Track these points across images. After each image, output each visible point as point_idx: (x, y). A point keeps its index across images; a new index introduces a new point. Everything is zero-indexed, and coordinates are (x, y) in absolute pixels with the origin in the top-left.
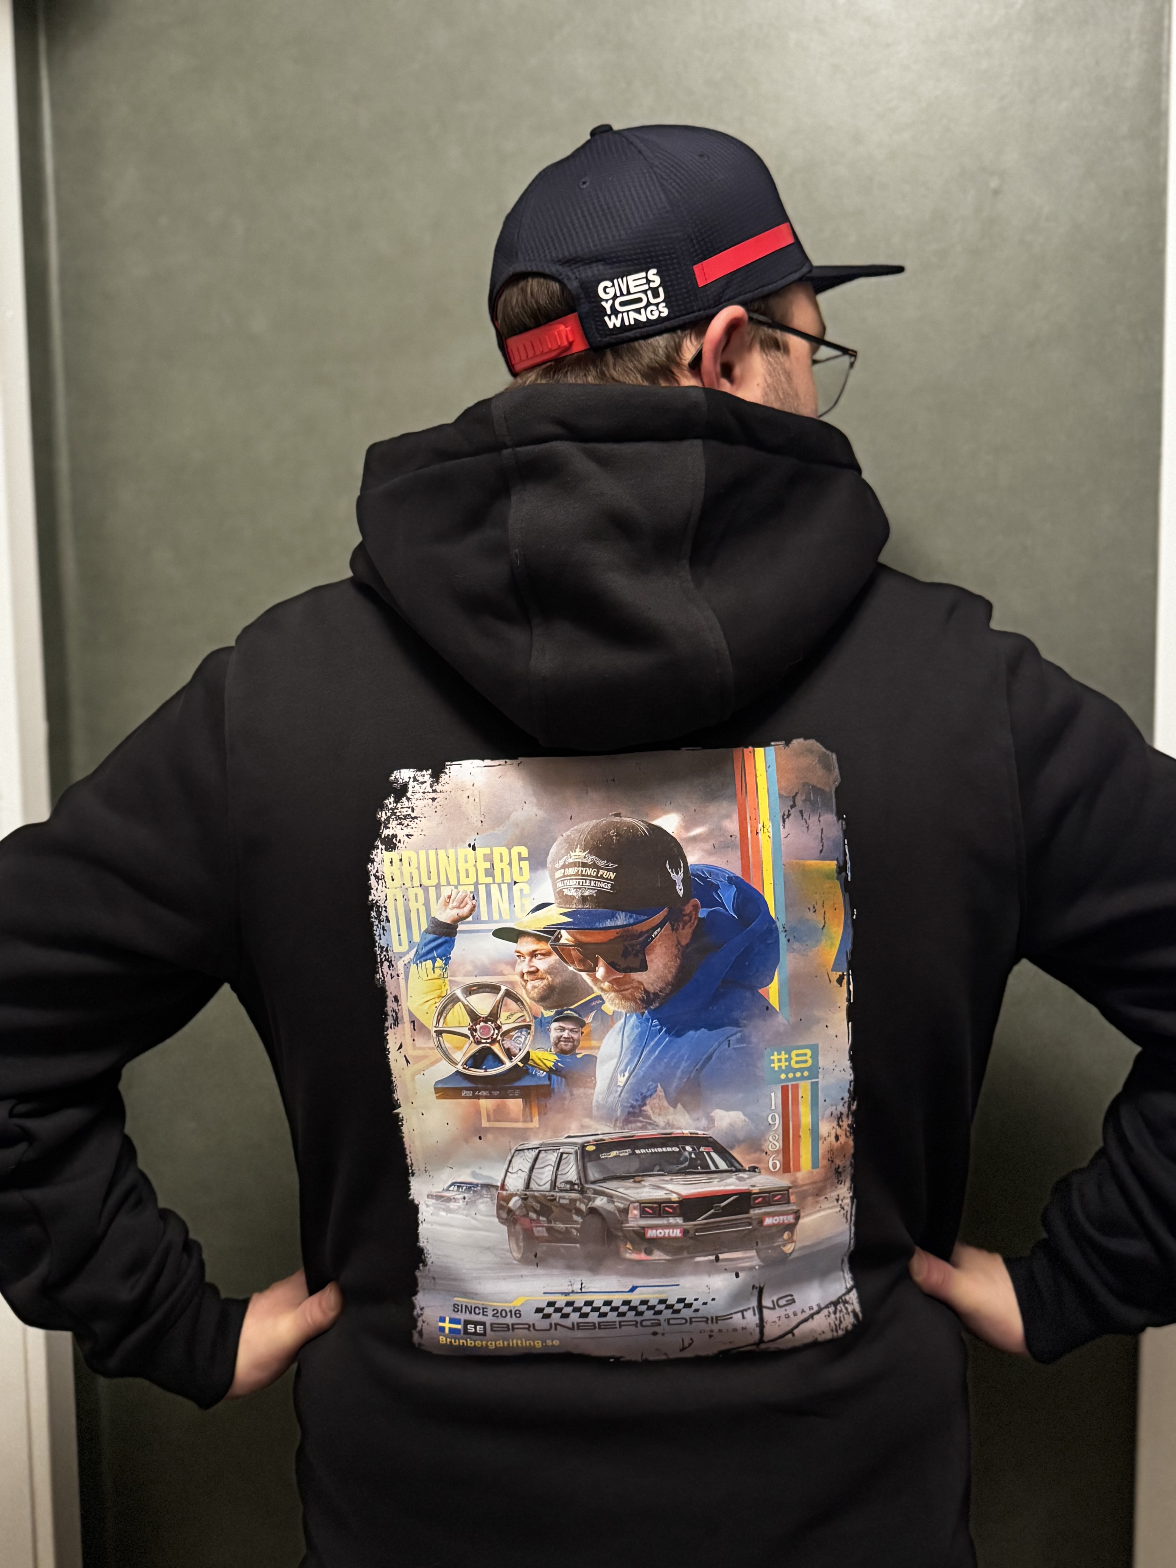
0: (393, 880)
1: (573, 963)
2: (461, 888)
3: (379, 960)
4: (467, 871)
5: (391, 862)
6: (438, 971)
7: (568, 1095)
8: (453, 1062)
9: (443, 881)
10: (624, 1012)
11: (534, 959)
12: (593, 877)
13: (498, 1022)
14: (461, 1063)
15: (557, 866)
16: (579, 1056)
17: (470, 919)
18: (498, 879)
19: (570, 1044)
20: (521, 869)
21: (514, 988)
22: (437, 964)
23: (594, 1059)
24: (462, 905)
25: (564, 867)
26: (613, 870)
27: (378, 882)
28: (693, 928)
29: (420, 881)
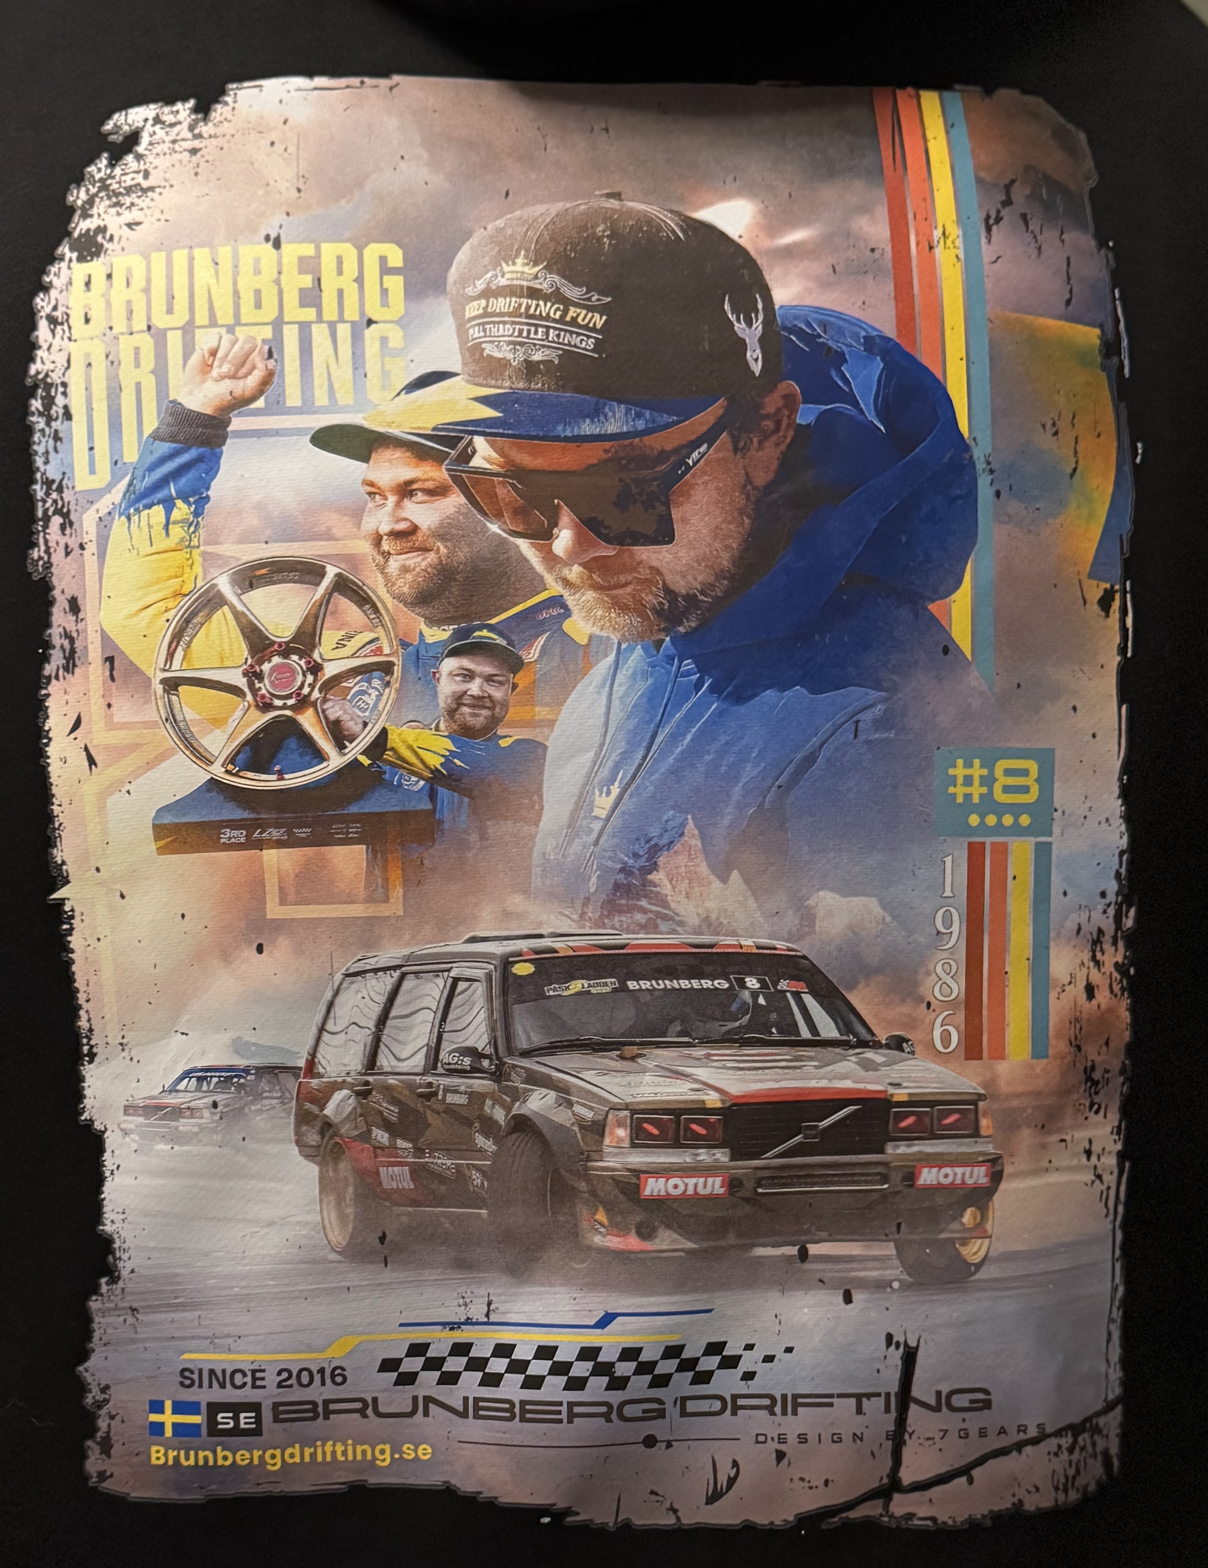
0: (87, 321)
1: (498, 515)
2: (241, 332)
3: (40, 514)
4: (258, 293)
5: (88, 284)
6: (177, 532)
7: (474, 837)
8: (202, 757)
9: (201, 317)
10: (615, 638)
11: (407, 502)
12: (555, 321)
13: (316, 656)
14: (221, 760)
15: (470, 291)
16: (503, 743)
17: (260, 403)
18: (330, 311)
19: (485, 712)
20: (384, 292)
21: (355, 569)
22: (176, 515)
23: (540, 751)
24: (244, 371)
25: (488, 293)
26: (601, 309)
27: (53, 332)
28: (783, 447)
29: (149, 318)
